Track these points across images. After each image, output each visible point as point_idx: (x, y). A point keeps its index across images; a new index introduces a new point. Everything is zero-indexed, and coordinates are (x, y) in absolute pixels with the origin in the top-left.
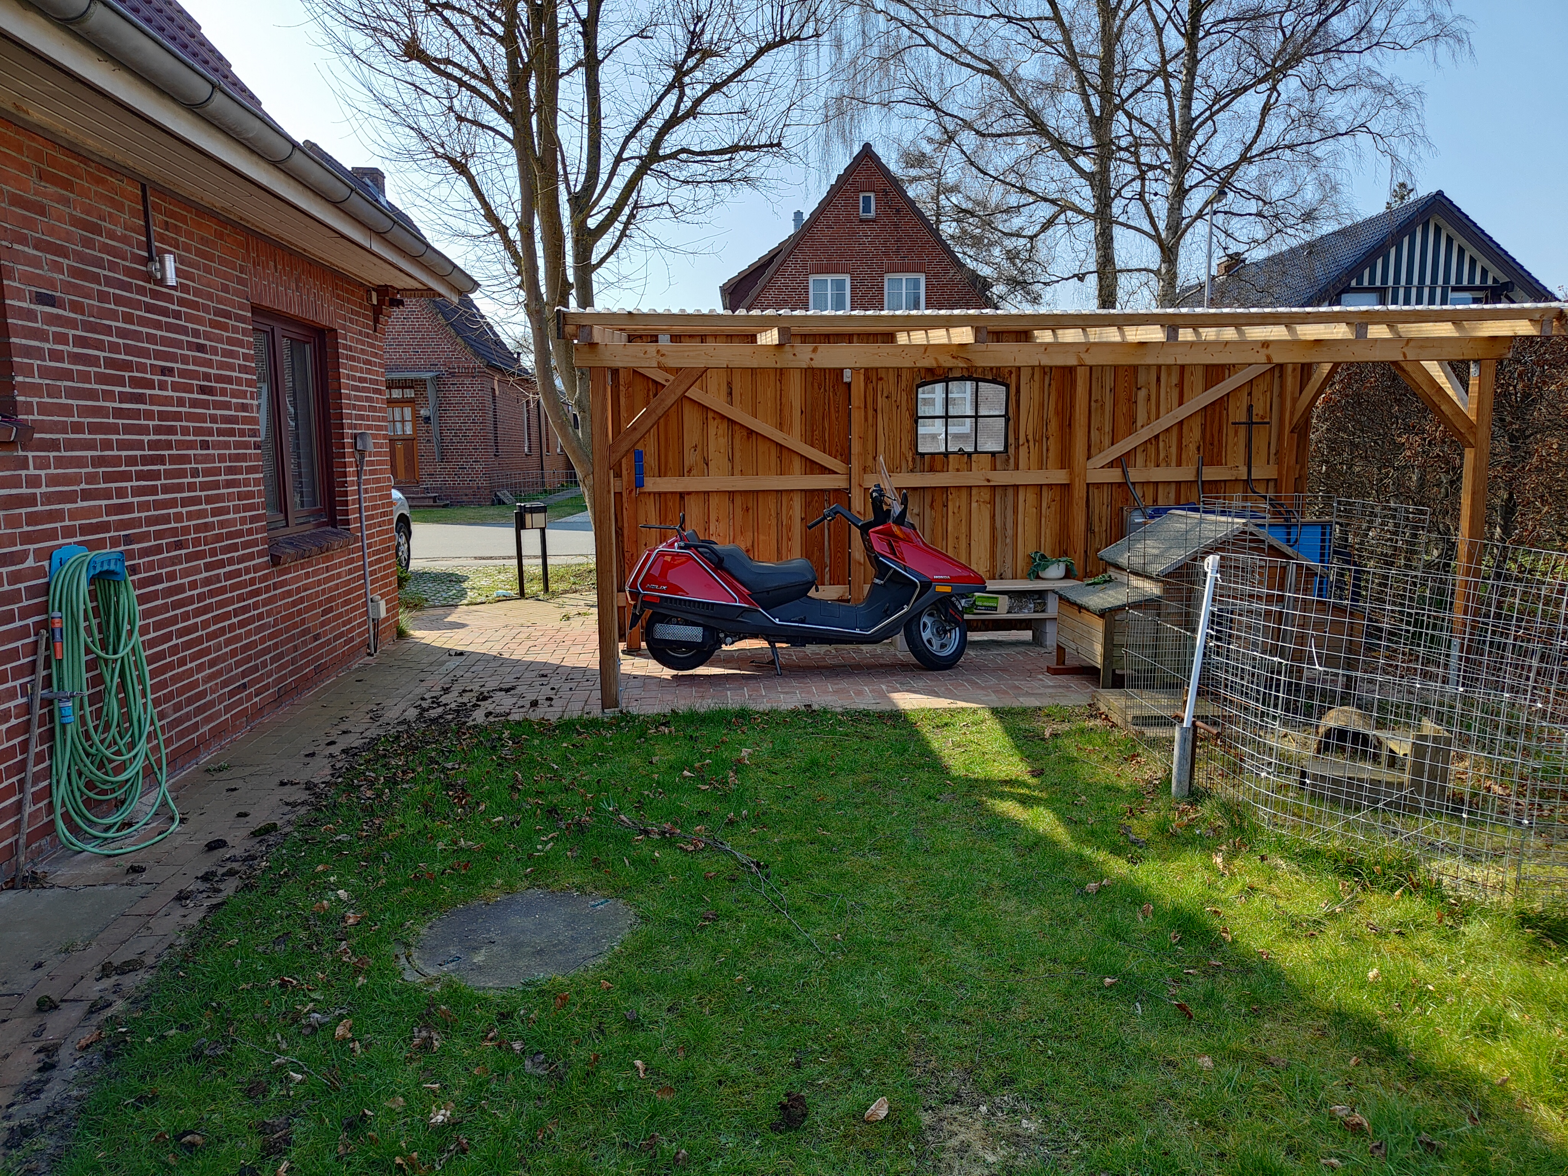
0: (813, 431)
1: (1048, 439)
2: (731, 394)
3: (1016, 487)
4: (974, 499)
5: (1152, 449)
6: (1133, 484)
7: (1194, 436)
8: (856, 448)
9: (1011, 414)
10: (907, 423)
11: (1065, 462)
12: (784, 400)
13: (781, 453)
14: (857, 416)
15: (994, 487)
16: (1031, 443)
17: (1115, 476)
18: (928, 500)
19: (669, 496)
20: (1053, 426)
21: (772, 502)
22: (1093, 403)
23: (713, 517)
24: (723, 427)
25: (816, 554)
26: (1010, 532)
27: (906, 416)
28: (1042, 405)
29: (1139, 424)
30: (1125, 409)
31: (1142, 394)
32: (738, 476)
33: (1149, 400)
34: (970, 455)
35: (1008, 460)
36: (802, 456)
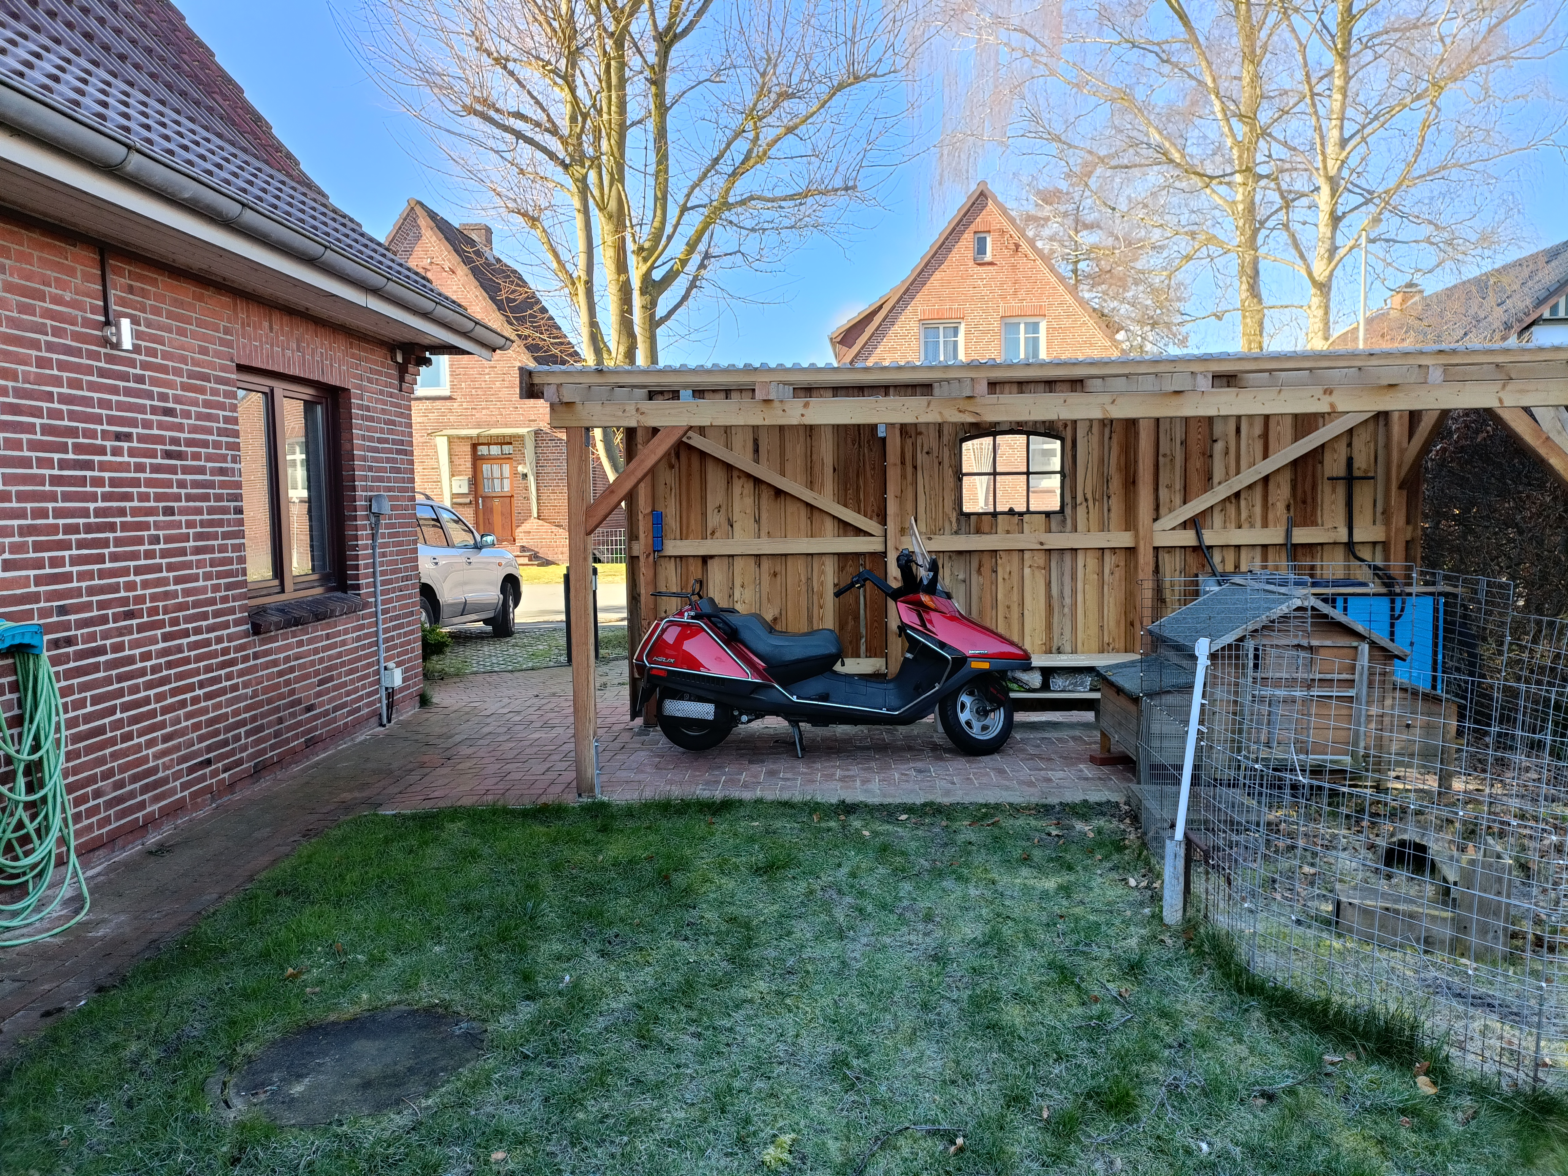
0: (846, 490)
1: (1109, 497)
2: (758, 451)
3: (1074, 551)
4: (1027, 563)
5: (1232, 509)
6: (1210, 547)
7: (1281, 494)
8: (892, 508)
9: (1067, 471)
10: (950, 481)
11: (1130, 522)
12: (814, 457)
13: (811, 513)
14: (893, 475)
15: (1049, 552)
16: (1090, 503)
17: (1188, 538)
18: (975, 564)
19: (691, 560)
20: (1116, 484)
21: (800, 565)
22: (1161, 458)
23: (738, 583)
24: (749, 486)
25: (851, 623)
26: (1068, 601)
27: (949, 473)
28: (1102, 461)
29: (1216, 480)
30: (1198, 465)
31: (1219, 447)
32: (764, 539)
33: (1227, 453)
34: (1021, 514)
35: (1064, 521)
36: (834, 517)
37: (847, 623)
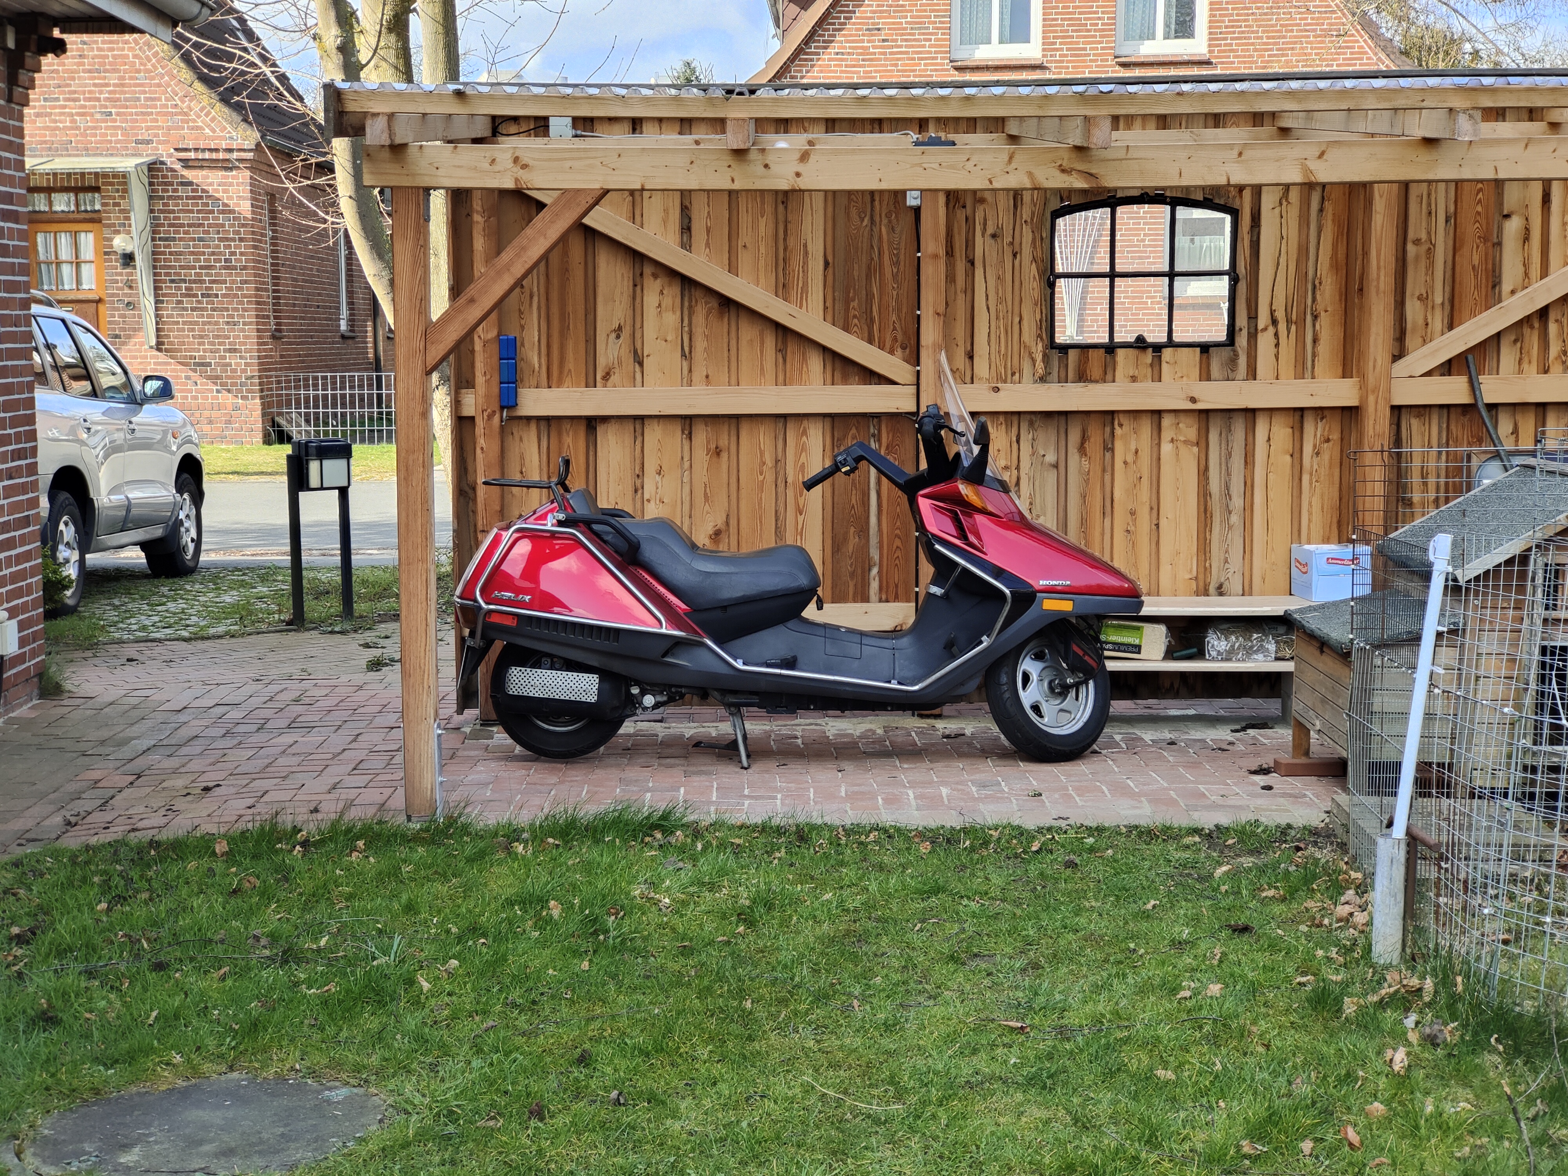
0: (847, 302)
1: (1315, 317)
2: (689, 229)
3: (1250, 414)
4: (1167, 435)
5: (1533, 339)
6: (1492, 407)
8: (930, 333)
9: (1241, 269)
10: (1033, 286)
11: (1350, 363)
12: (791, 242)
13: (785, 343)
14: (932, 275)
15: (1205, 414)
16: (1282, 327)
17: (1453, 390)
18: (1074, 436)
19: (567, 425)
20: (1328, 294)
21: (765, 438)
22: (1411, 248)
23: (650, 467)
24: (673, 293)
25: (853, 541)
26: (1237, 502)
27: (1031, 272)
28: (1303, 251)
29: (1506, 287)
30: (1476, 260)
31: (1513, 226)
32: (699, 388)
33: (1526, 238)
34: (1158, 348)
35: (1233, 361)
36: (825, 349)
37: (845, 539)
